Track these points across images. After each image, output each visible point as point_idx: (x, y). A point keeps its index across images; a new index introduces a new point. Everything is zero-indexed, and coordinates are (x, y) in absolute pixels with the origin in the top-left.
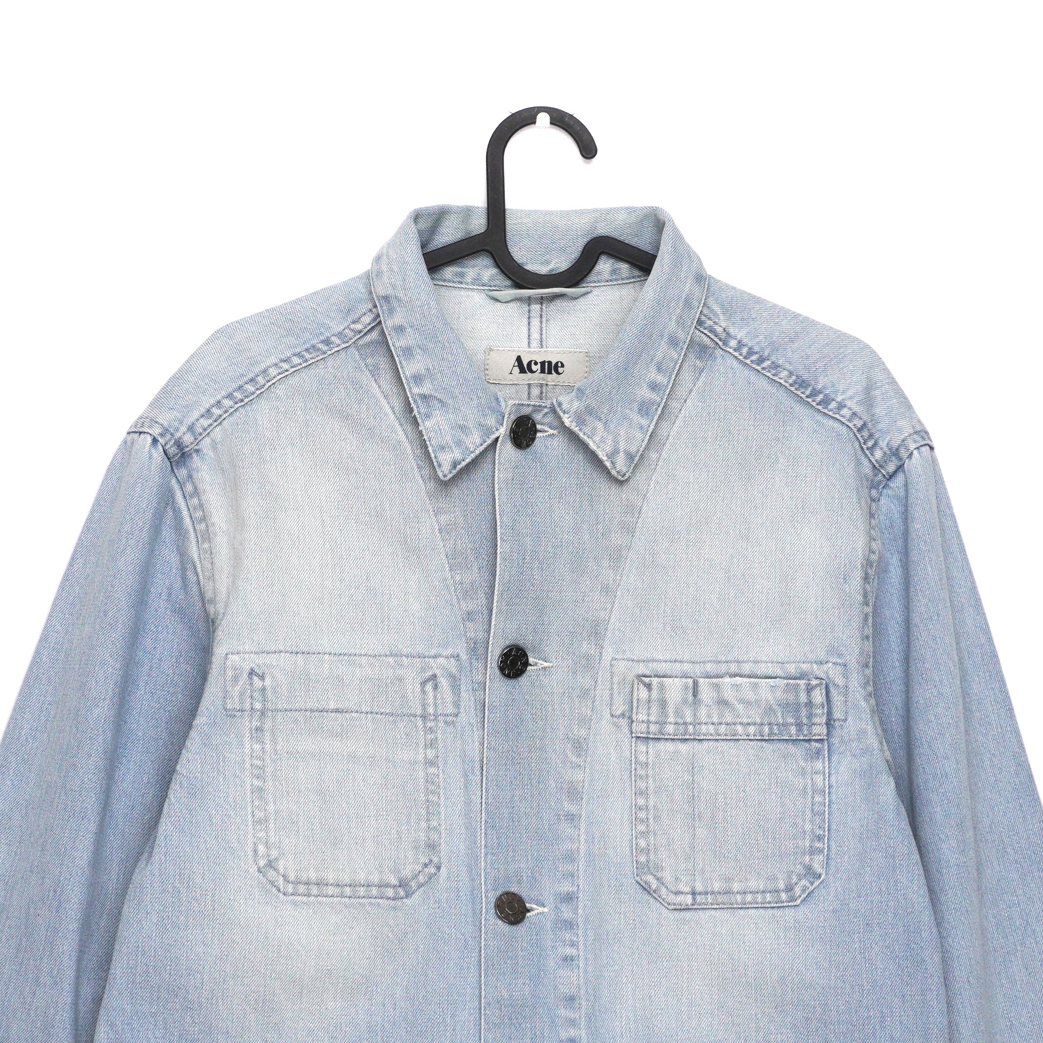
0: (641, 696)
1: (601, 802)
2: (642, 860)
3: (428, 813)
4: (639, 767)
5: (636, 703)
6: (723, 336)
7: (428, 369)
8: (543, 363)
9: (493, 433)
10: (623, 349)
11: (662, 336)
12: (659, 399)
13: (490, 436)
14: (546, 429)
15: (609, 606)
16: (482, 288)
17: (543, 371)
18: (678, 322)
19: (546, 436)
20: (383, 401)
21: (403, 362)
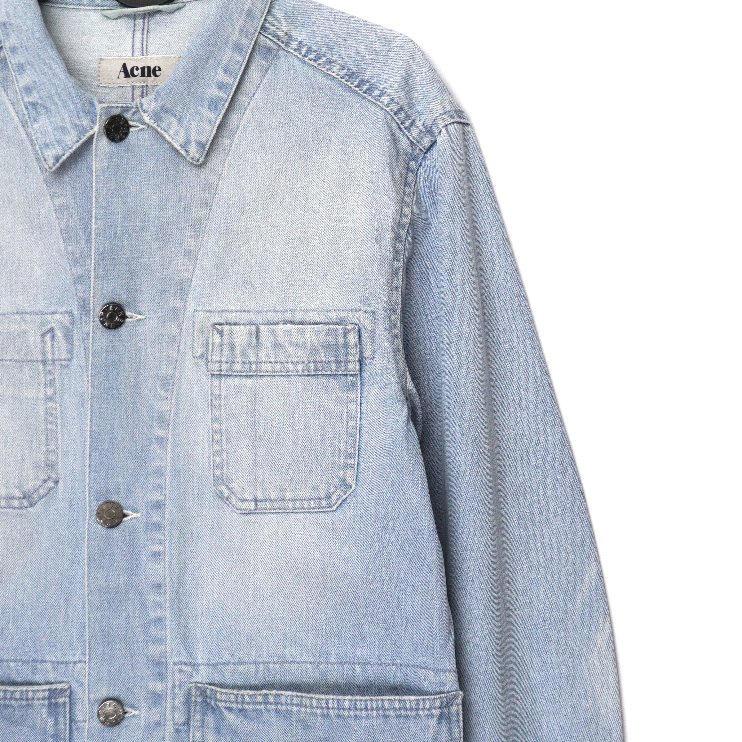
0: (215, 341)
1: (185, 427)
2: (217, 473)
3: (47, 439)
4: (214, 398)
5: (211, 346)
6: (285, 39)
7: (35, 82)
8: (143, 69)
9: (88, 131)
10: (190, 57)
11: (227, 44)
12: (225, 96)
13: (85, 134)
14: (137, 125)
15: (191, 267)
16: (96, 8)
17: (143, 75)
18: (241, 31)
19: (138, 130)
20: (11, 108)
21: (18, 76)
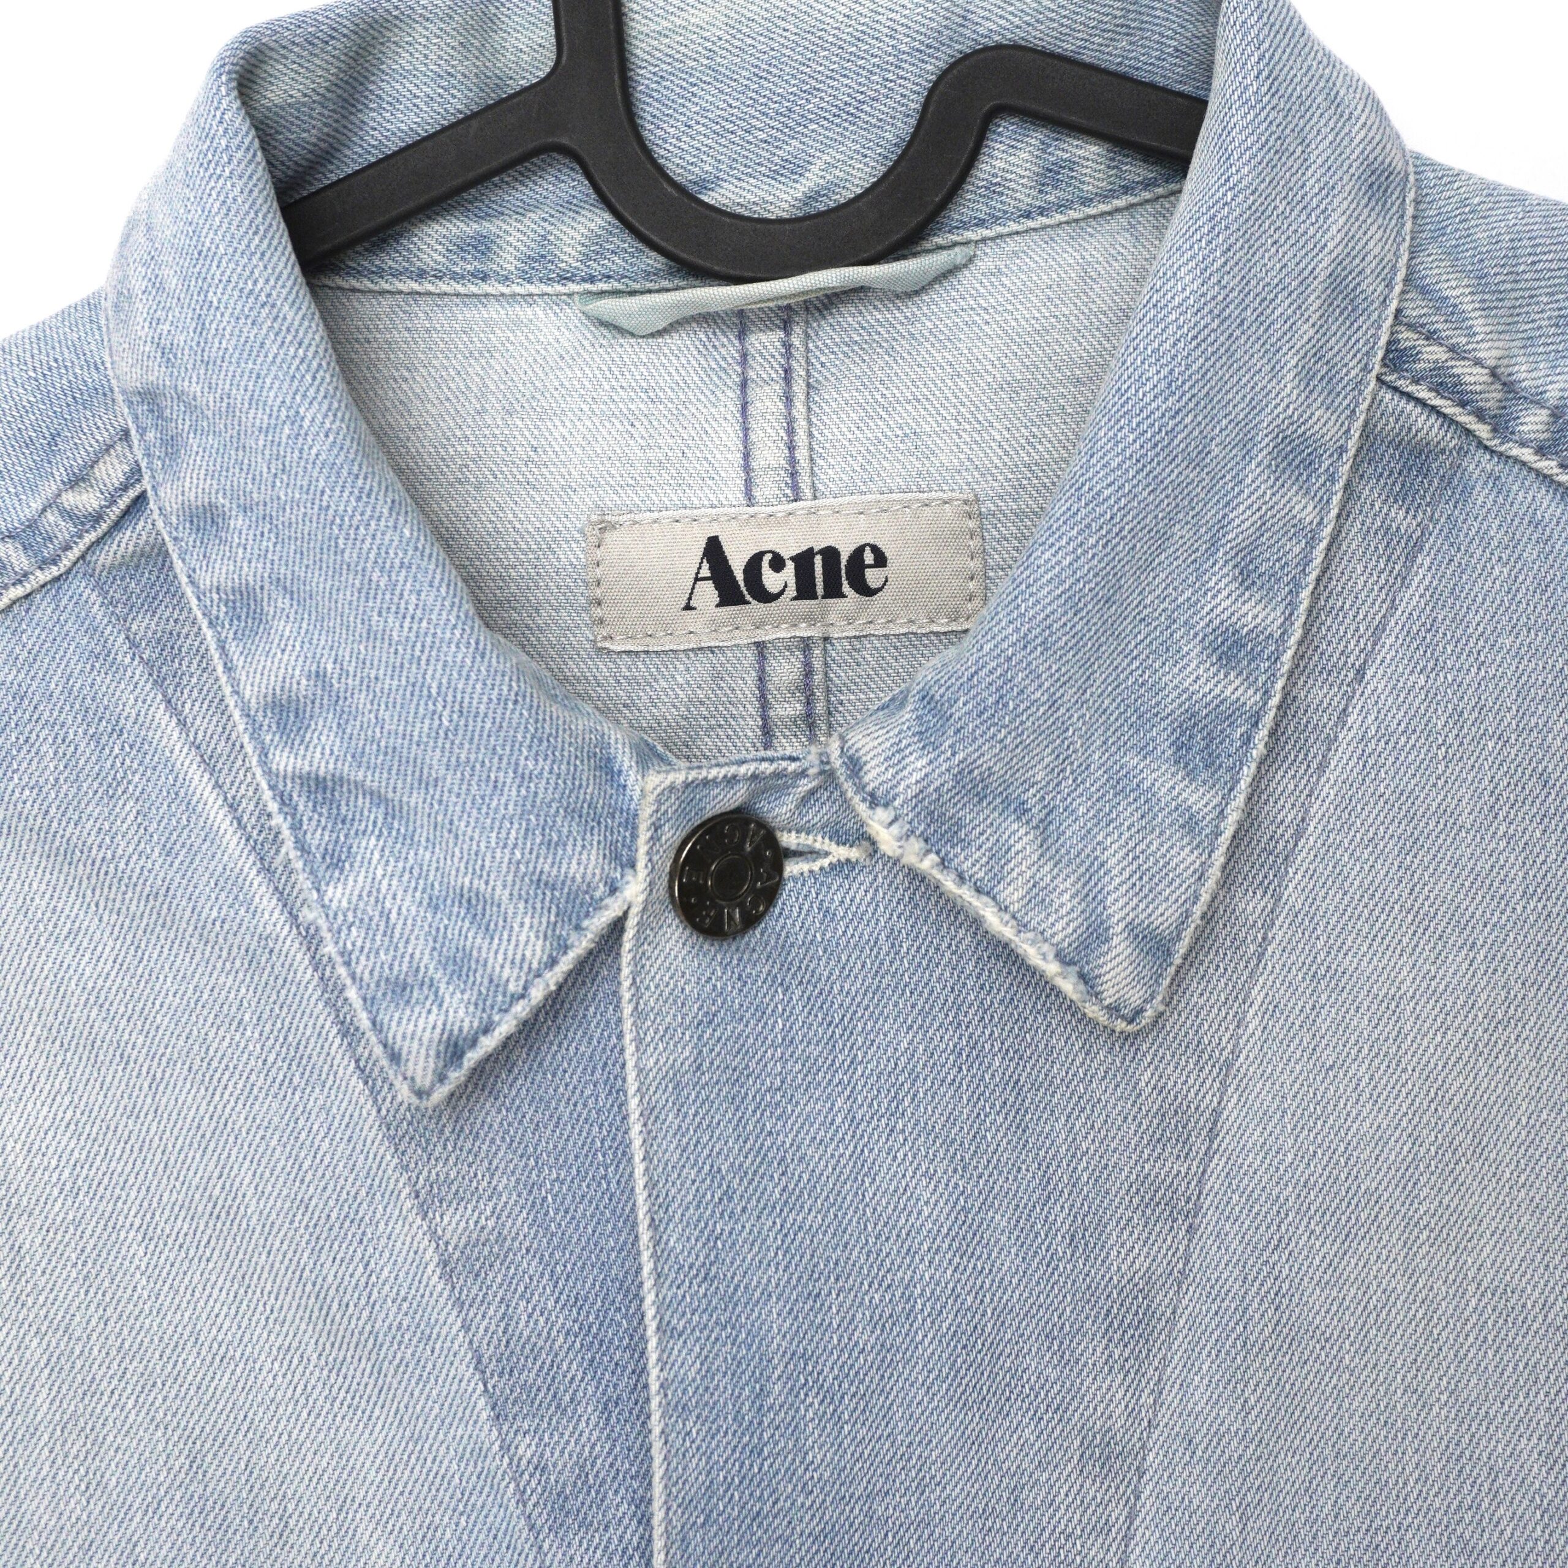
6: (1492, 398)
7: (320, 676)
8: (804, 560)
9: (597, 905)
10: (1088, 526)
11: (1246, 445)
12: (1252, 698)
13: (586, 923)
14: (818, 846)
15: (1118, 1513)
16: (559, 288)
17: (805, 590)
18: (1306, 377)
19: (822, 869)
20: (201, 784)
21: (232, 648)
